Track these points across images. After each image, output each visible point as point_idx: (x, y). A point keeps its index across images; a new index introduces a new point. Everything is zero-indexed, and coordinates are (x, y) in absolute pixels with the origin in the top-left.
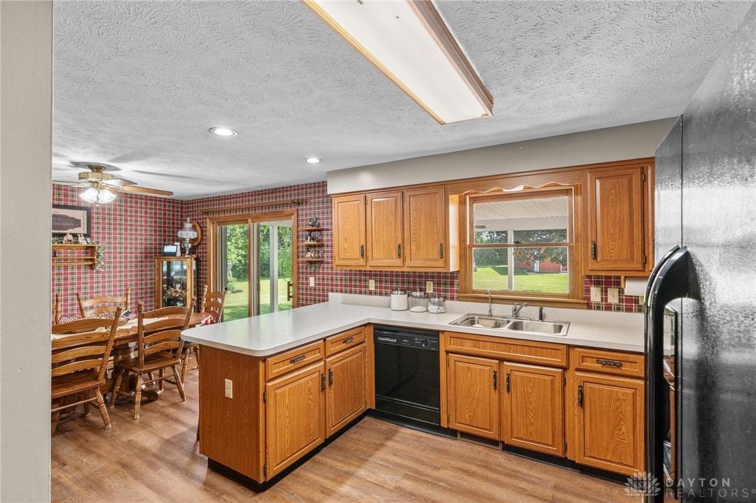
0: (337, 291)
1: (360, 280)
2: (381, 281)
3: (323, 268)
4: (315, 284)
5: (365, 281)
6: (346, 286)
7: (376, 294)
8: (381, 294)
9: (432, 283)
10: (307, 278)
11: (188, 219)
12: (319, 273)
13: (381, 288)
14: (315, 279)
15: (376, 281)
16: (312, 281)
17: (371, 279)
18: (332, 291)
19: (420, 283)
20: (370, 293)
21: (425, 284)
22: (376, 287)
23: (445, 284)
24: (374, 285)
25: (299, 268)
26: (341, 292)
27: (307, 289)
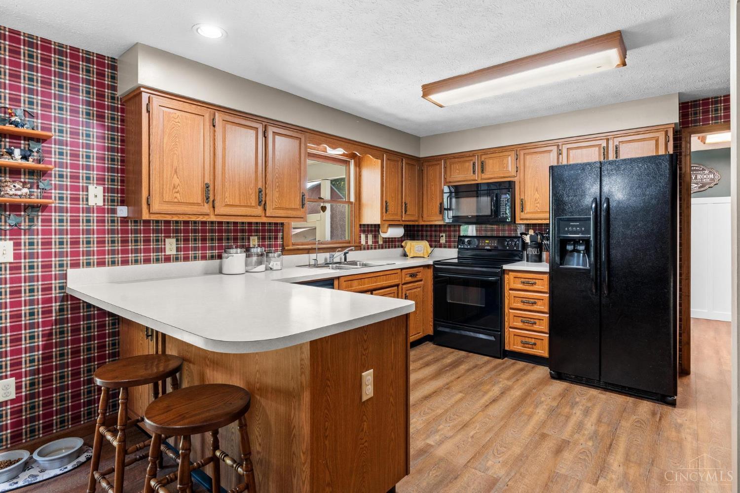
0: (90, 263)
1: (145, 241)
2: (186, 240)
3: (43, 220)
4: (17, 256)
5: (157, 241)
6: (112, 252)
7: (177, 259)
8: (186, 259)
9: (256, 237)
12: (30, 232)
13: (186, 249)
14: (17, 244)
15: (177, 240)
16: (4, 250)
17: (169, 237)
18: (75, 265)
19: (243, 239)
20: (168, 259)
21: (249, 239)
22: (178, 249)
23: (270, 238)
24: (174, 246)
26: (101, 263)
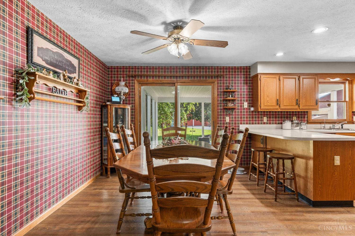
0: (244, 124)
1: (258, 118)
2: (270, 118)
3: (235, 112)
4: (230, 121)
5: (261, 118)
6: (250, 121)
7: (267, 124)
8: (270, 124)
9: (295, 117)
10: (224, 118)
11: (122, 79)
12: (232, 115)
13: (270, 120)
14: (230, 118)
15: (267, 118)
16: (227, 119)
17: (265, 116)
18: (241, 124)
19: (290, 117)
20: (264, 123)
21: (292, 118)
22: (267, 120)
23: (301, 117)
24: (266, 119)
25: (218, 112)
27: (224, 124)
